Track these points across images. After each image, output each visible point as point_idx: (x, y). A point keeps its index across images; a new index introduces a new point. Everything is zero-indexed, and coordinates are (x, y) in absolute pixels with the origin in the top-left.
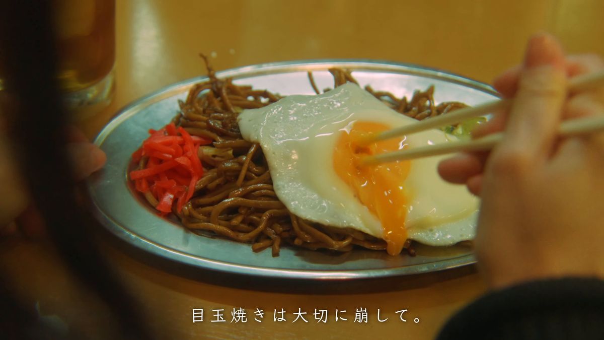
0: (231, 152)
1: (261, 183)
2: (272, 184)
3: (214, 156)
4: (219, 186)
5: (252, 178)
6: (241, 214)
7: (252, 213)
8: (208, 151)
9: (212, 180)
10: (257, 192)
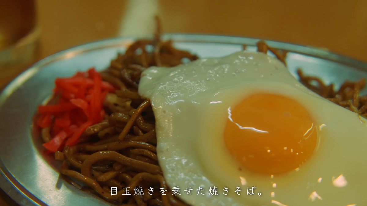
0: (128, 103)
1: (143, 141)
2: (155, 145)
3: (116, 105)
4: (107, 136)
5: (137, 134)
6: (114, 170)
7: (127, 172)
8: (111, 99)
9: (104, 127)
10: (136, 150)
